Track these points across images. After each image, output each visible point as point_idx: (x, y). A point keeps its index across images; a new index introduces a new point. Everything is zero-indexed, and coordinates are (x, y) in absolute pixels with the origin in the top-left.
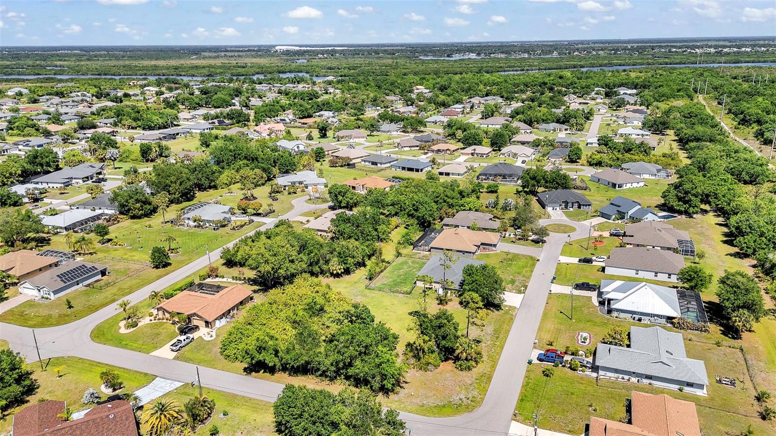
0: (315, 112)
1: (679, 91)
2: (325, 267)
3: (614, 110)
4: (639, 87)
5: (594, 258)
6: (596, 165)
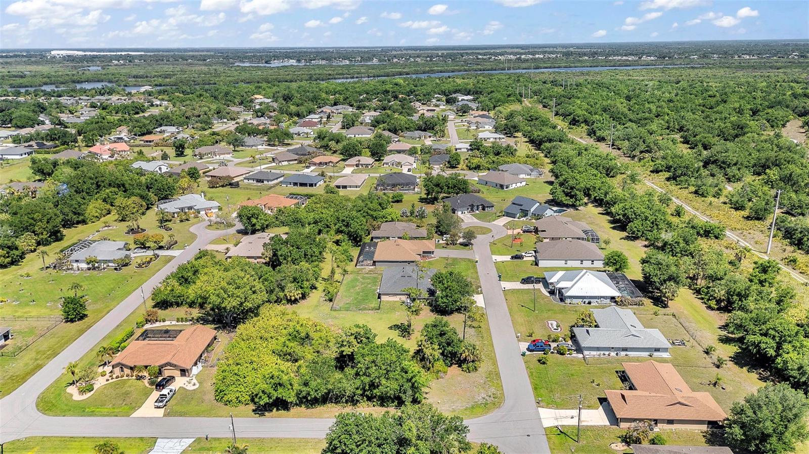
0: (155, 128)
1: (509, 96)
2: (281, 295)
3: (461, 116)
4: (471, 93)
5: (524, 254)
6: (475, 168)
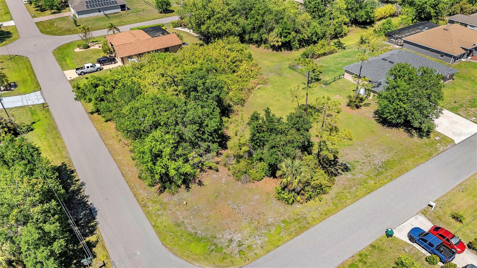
2: (265, 36)
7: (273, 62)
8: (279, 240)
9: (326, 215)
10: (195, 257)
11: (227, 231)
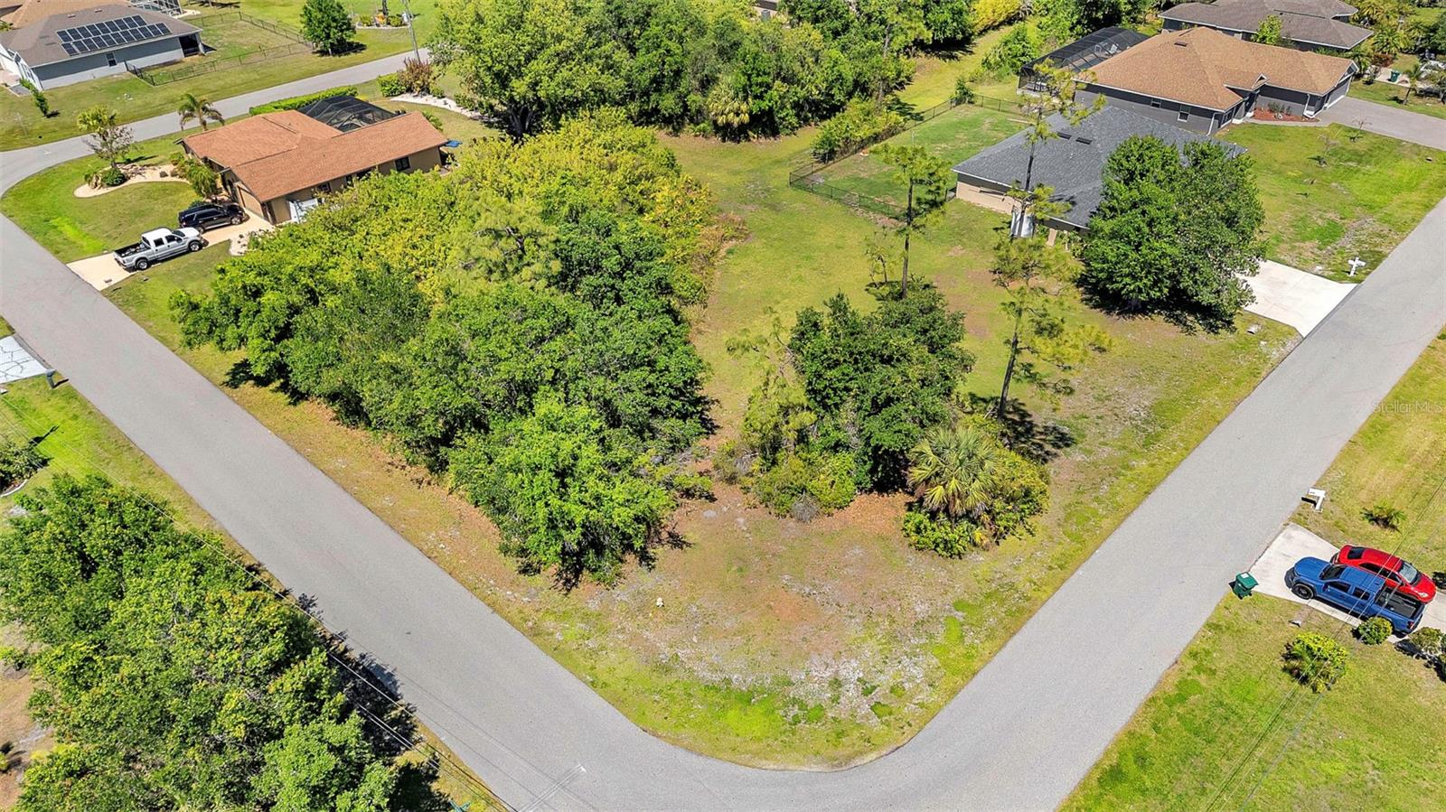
2: (695, 99)
7: (736, 173)
8: (969, 657)
9: (1064, 567)
10: (754, 747)
11: (816, 659)
